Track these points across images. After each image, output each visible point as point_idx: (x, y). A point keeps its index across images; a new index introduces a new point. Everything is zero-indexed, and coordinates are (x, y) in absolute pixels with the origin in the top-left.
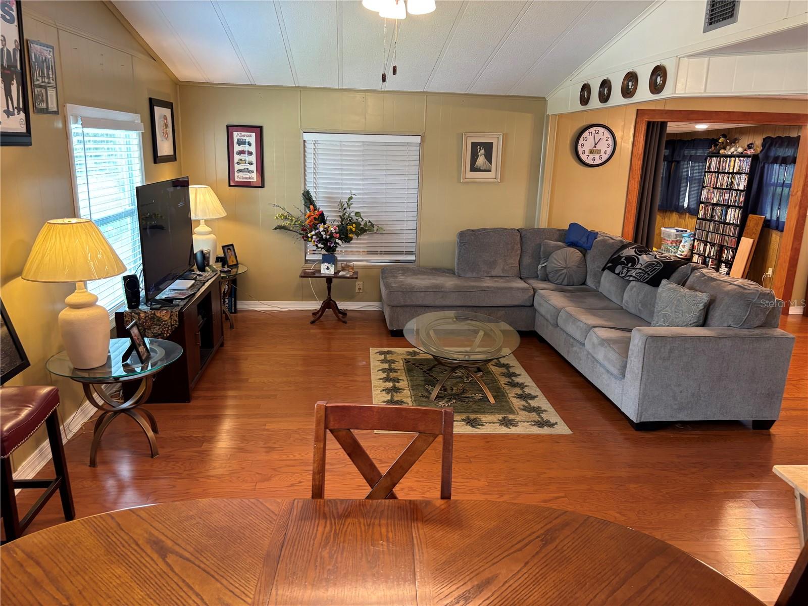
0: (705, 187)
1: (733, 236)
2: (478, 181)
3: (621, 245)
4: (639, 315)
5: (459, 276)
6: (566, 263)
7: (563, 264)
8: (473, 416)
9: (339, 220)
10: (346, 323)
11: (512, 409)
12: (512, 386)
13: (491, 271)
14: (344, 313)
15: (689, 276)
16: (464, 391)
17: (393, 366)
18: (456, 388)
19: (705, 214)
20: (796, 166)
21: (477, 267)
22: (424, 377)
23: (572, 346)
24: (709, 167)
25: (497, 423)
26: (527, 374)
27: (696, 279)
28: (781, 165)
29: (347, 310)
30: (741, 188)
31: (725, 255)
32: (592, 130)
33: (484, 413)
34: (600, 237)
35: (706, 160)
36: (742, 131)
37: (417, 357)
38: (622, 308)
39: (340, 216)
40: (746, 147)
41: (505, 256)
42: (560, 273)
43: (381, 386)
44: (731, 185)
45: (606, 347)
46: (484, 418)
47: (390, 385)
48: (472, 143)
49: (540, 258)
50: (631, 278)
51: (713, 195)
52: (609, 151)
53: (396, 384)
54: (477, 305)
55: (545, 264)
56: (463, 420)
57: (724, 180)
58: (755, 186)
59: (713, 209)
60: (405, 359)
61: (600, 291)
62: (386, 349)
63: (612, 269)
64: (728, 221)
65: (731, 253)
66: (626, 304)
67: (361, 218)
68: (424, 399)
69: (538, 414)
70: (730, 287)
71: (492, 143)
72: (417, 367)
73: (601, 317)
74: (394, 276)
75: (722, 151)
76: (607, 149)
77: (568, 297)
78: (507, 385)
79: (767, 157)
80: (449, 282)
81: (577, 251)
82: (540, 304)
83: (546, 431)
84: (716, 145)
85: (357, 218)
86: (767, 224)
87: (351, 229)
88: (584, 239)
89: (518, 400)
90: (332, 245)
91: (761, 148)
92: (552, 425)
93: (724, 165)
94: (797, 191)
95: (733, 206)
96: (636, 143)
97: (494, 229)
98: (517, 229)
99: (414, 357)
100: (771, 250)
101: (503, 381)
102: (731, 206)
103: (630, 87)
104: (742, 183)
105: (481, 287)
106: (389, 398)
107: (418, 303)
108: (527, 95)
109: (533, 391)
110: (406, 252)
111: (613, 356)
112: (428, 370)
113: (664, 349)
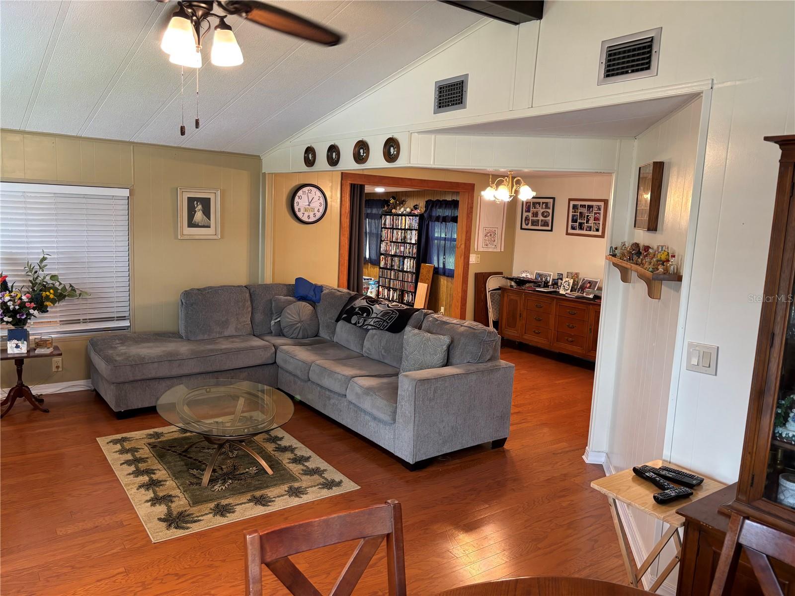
0: (383, 241)
1: (412, 282)
2: (197, 237)
3: (349, 297)
4: (382, 361)
5: (189, 340)
6: (299, 316)
7: (297, 318)
8: (258, 494)
9: (29, 286)
10: (48, 412)
11: (293, 477)
12: (282, 451)
13: (224, 332)
14: (40, 399)
15: (423, 321)
16: (235, 468)
17: (138, 455)
18: (225, 466)
19: (385, 264)
20: (458, 224)
21: (209, 328)
22: (182, 460)
23: (329, 398)
24: (385, 224)
25: (286, 495)
26: (289, 436)
27: (431, 324)
28: (442, 223)
29: (41, 395)
30: (413, 241)
31: (406, 298)
32: (306, 189)
33: (267, 487)
34: (325, 290)
35: (381, 217)
36: (407, 194)
37: (162, 439)
38: (363, 356)
39: (30, 280)
40: (412, 207)
41: (237, 314)
42: (295, 327)
43: (134, 483)
44: (404, 239)
45: (372, 395)
46: (271, 492)
47: (145, 479)
48: (188, 197)
49: (272, 314)
50: (370, 327)
51: (391, 248)
52: (322, 209)
53: (152, 476)
54: (218, 369)
55: (279, 319)
56: (250, 501)
57: (397, 235)
58: (423, 240)
59: (392, 259)
60: (149, 444)
61: (335, 340)
62: (119, 436)
63: (348, 320)
64: (405, 269)
65: (411, 296)
66: (368, 351)
67: (58, 281)
68: (195, 487)
69: (321, 475)
70: (462, 329)
71: (210, 198)
72: (168, 450)
73: (353, 366)
74: (112, 347)
75: (394, 211)
76: (320, 208)
77: (310, 350)
78: (276, 451)
79: (430, 217)
80: (183, 348)
81: (308, 305)
82: (285, 361)
83: (336, 491)
84: (388, 206)
85: (54, 282)
86: (436, 271)
87: (47, 296)
88: (312, 293)
89: (294, 465)
90: (23, 318)
91: (425, 209)
92: (339, 484)
93: (397, 223)
94: (461, 244)
95: (408, 257)
96: (343, 203)
97: (221, 287)
98: (244, 285)
99: (159, 440)
100: (441, 292)
101: (270, 447)
102: (407, 257)
103: (362, 154)
104: (413, 237)
105: (221, 350)
106: (152, 495)
107: (150, 376)
108: (242, 153)
109: (304, 452)
110: (117, 317)
111: (381, 402)
112: (183, 452)
113: (430, 390)
